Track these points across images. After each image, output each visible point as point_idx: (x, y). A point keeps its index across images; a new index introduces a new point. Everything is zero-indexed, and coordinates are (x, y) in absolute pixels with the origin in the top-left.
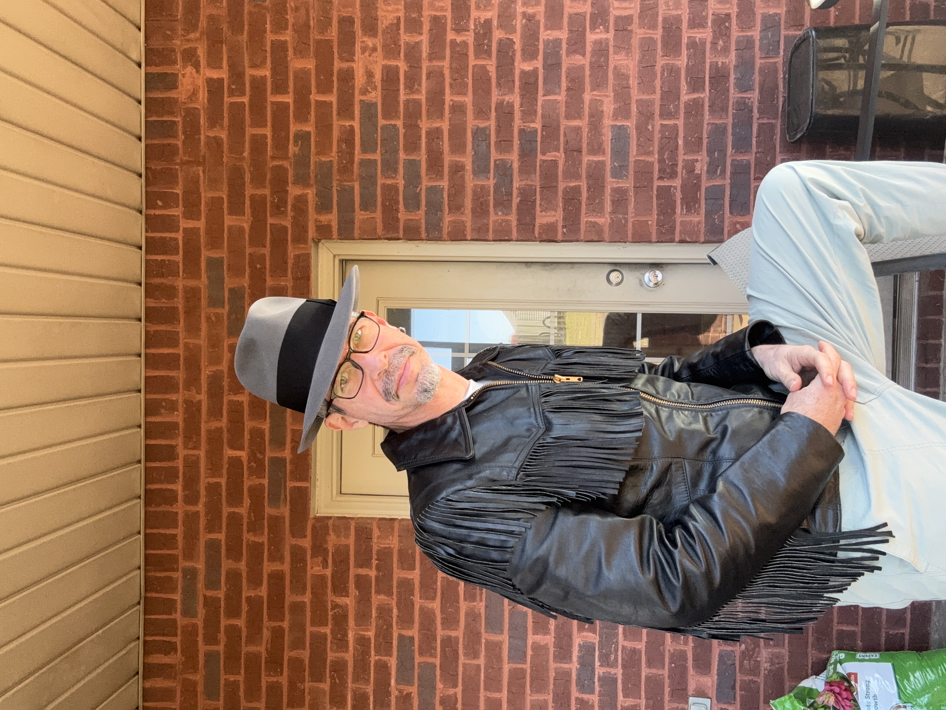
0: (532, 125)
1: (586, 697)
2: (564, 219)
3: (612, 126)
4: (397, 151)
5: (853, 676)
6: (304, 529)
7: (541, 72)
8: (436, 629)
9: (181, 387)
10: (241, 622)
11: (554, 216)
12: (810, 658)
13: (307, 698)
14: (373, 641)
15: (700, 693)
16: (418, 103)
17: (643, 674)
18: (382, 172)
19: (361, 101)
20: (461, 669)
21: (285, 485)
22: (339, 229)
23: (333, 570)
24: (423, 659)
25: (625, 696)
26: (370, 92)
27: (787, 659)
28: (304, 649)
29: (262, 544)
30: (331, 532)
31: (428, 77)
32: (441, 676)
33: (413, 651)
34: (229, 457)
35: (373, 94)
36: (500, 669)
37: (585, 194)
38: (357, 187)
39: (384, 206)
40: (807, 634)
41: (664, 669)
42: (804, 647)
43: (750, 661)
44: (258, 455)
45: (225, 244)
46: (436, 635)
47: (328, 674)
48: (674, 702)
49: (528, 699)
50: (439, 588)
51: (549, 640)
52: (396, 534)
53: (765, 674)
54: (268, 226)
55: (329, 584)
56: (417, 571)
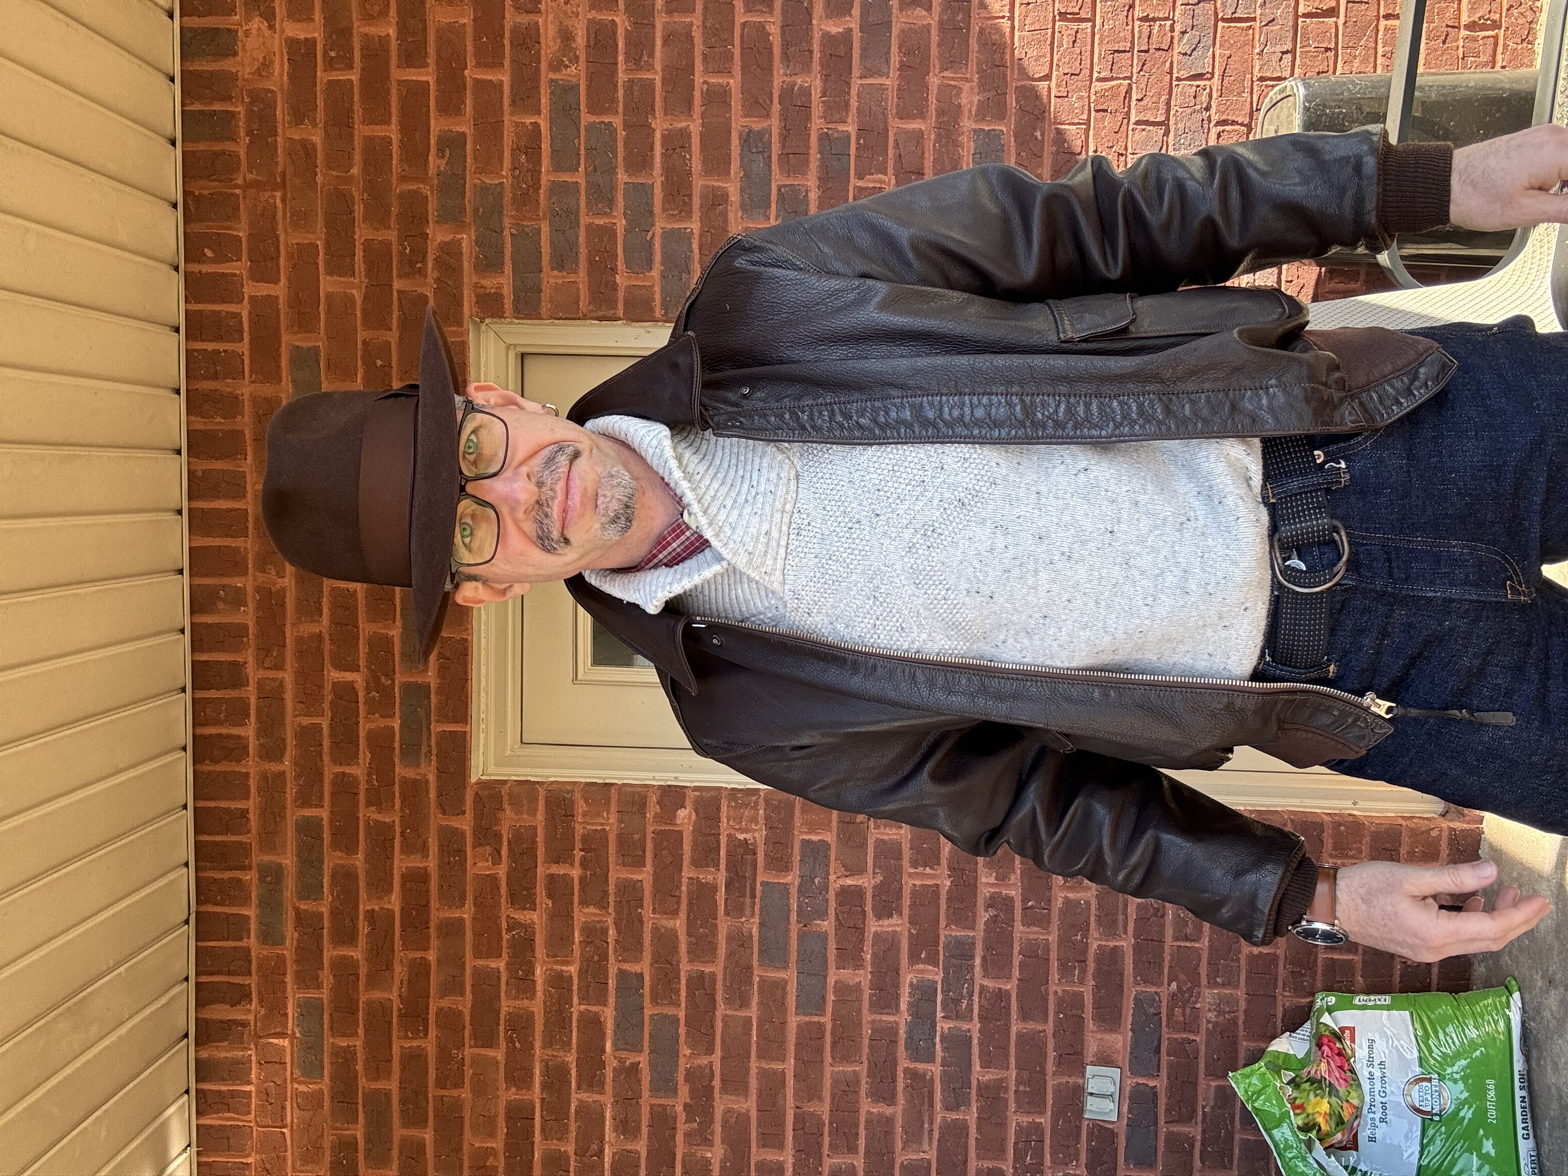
0: (841, 128)
1: (920, 1066)
3: (974, 130)
4: (612, 169)
5: (1347, 1032)
6: (462, 801)
7: (857, 35)
8: (679, 961)
9: (250, 566)
10: (357, 953)
12: (1280, 1004)
13: (469, 1072)
14: (575, 981)
15: (1105, 1060)
16: (649, 86)
17: (1014, 1029)
18: (587, 203)
19: (552, 80)
20: (719, 1025)
21: (429, 729)
22: (516, 301)
23: (510, 866)
24: (658, 1010)
25: (985, 1064)
26: (567, 67)
27: (1243, 1005)
28: (463, 994)
29: (391, 826)
30: (506, 805)
31: (666, 42)
32: (688, 1034)
33: (642, 995)
34: (334, 683)
35: (572, 70)
36: (784, 1023)
38: (545, 229)
39: (591, 262)
40: (1277, 965)
41: (1046, 1021)
42: (1271, 987)
43: (1184, 1008)
44: (383, 679)
45: (322, 324)
46: (679, 971)
47: (502, 1035)
48: (1062, 1074)
49: (828, 1071)
50: (684, 896)
51: (863, 977)
52: (614, 808)
53: (1207, 1029)
54: (395, 294)
55: (503, 890)
56: (649, 868)
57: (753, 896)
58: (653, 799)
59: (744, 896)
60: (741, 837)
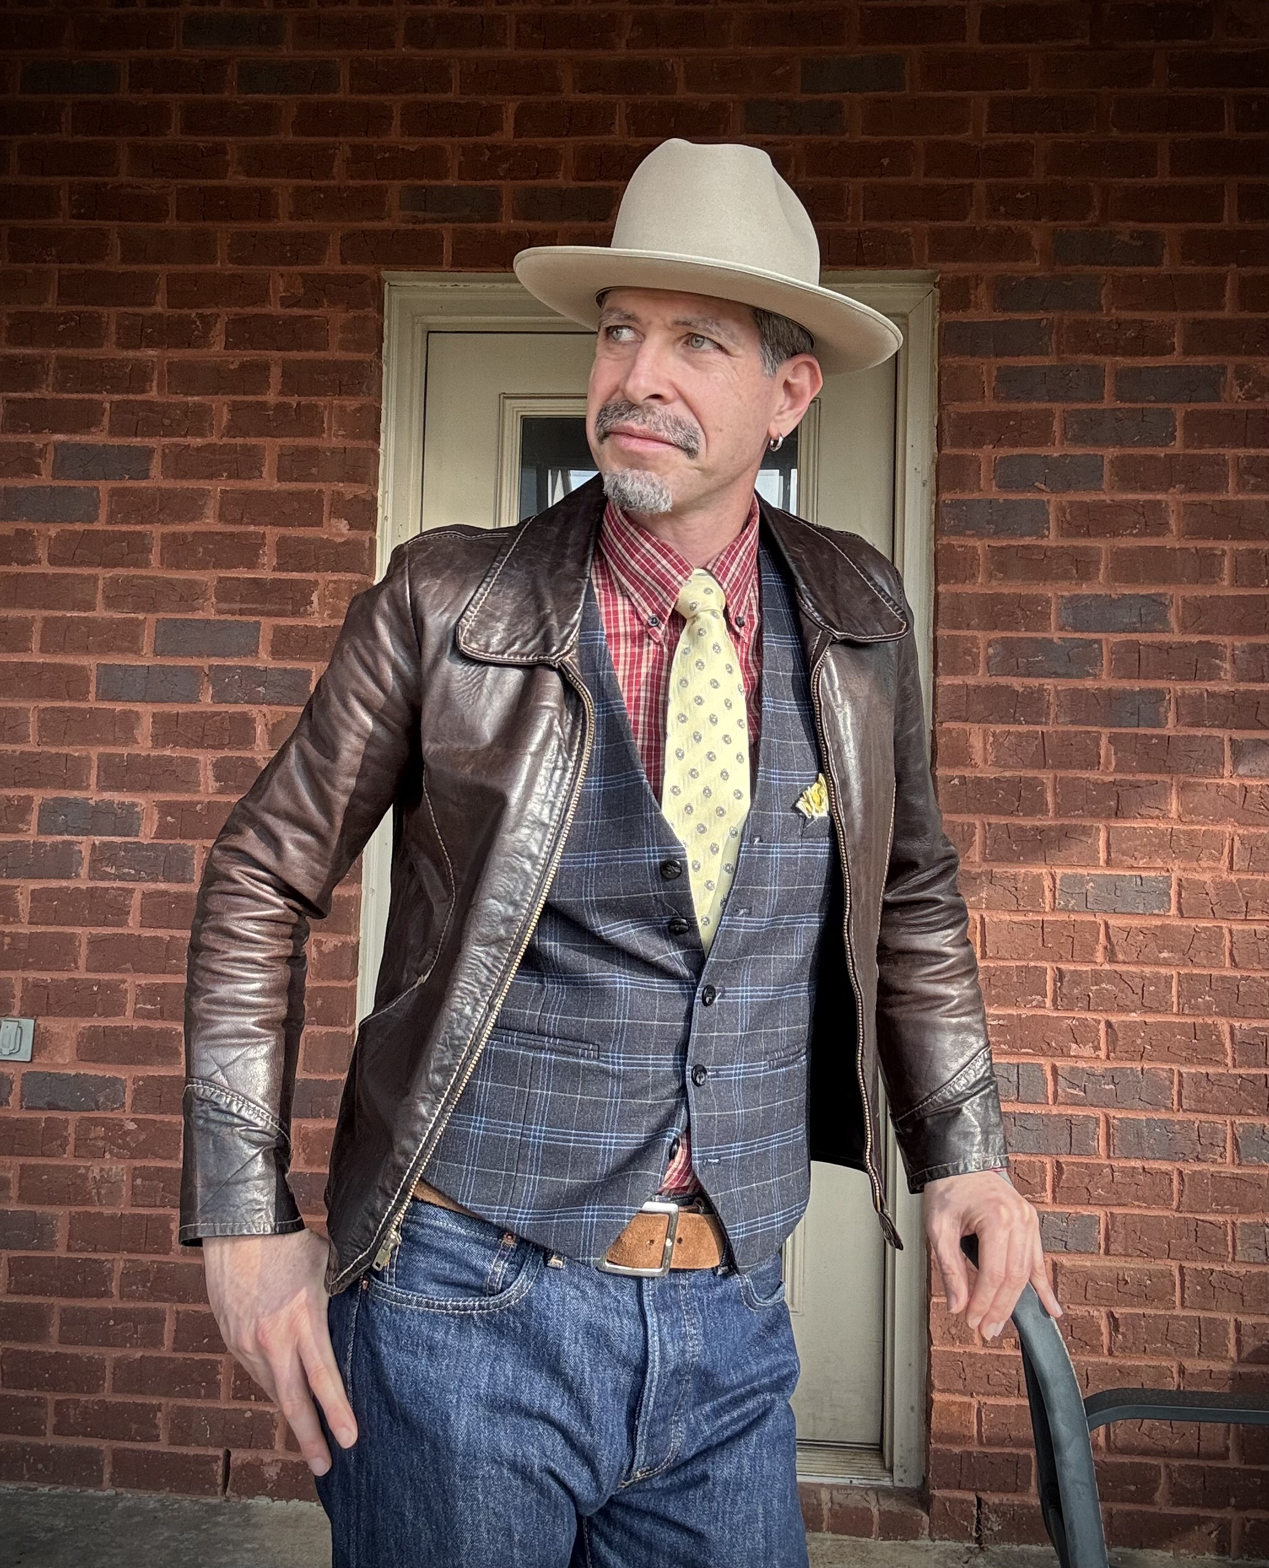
0: (1171, 717)
1: (34, 817)
2: (978, 781)
3: (1169, 877)
4: (1119, 442)
6: (358, 259)
8: (163, 522)
9: (641, 7)
10: (174, 134)
11: (985, 761)
12: (110, 1257)
13: (30, 268)
14: (139, 397)
15: (40, 1042)
16: (1217, 484)
17: (78, 930)
18: (1078, 411)
19: (1225, 368)
20: (85, 571)
21: (445, 221)
22: (960, 326)
23: (279, 317)
24: (104, 498)
25: (35, 895)
26: (1241, 386)
27: (107, 1211)
28: (123, 261)
29: (328, 175)
30: (352, 314)
32: (75, 533)
33: (122, 478)
34: (500, 106)
35: (1237, 393)
36: (87, 650)
37: (1028, 822)
38: (1047, 361)
39: (1008, 415)
40: (156, 1252)
41: (88, 970)
42: (130, 1245)
43: (102, 1139)
44: (505, 166)
45: (931, 94)
46: (151, 523)
47: (74, 308)
48: (25, 990)
49: (30, 705)
50: (242, 528)
51: (143, 746)
52: (350, 444)
53: (79, 1167)
54: (967, 181)
55: (249, 310)
56: (277, 486)
57: (241, 612)
58: (360, 490)
59: (242, 602)
60: (315, 598)
